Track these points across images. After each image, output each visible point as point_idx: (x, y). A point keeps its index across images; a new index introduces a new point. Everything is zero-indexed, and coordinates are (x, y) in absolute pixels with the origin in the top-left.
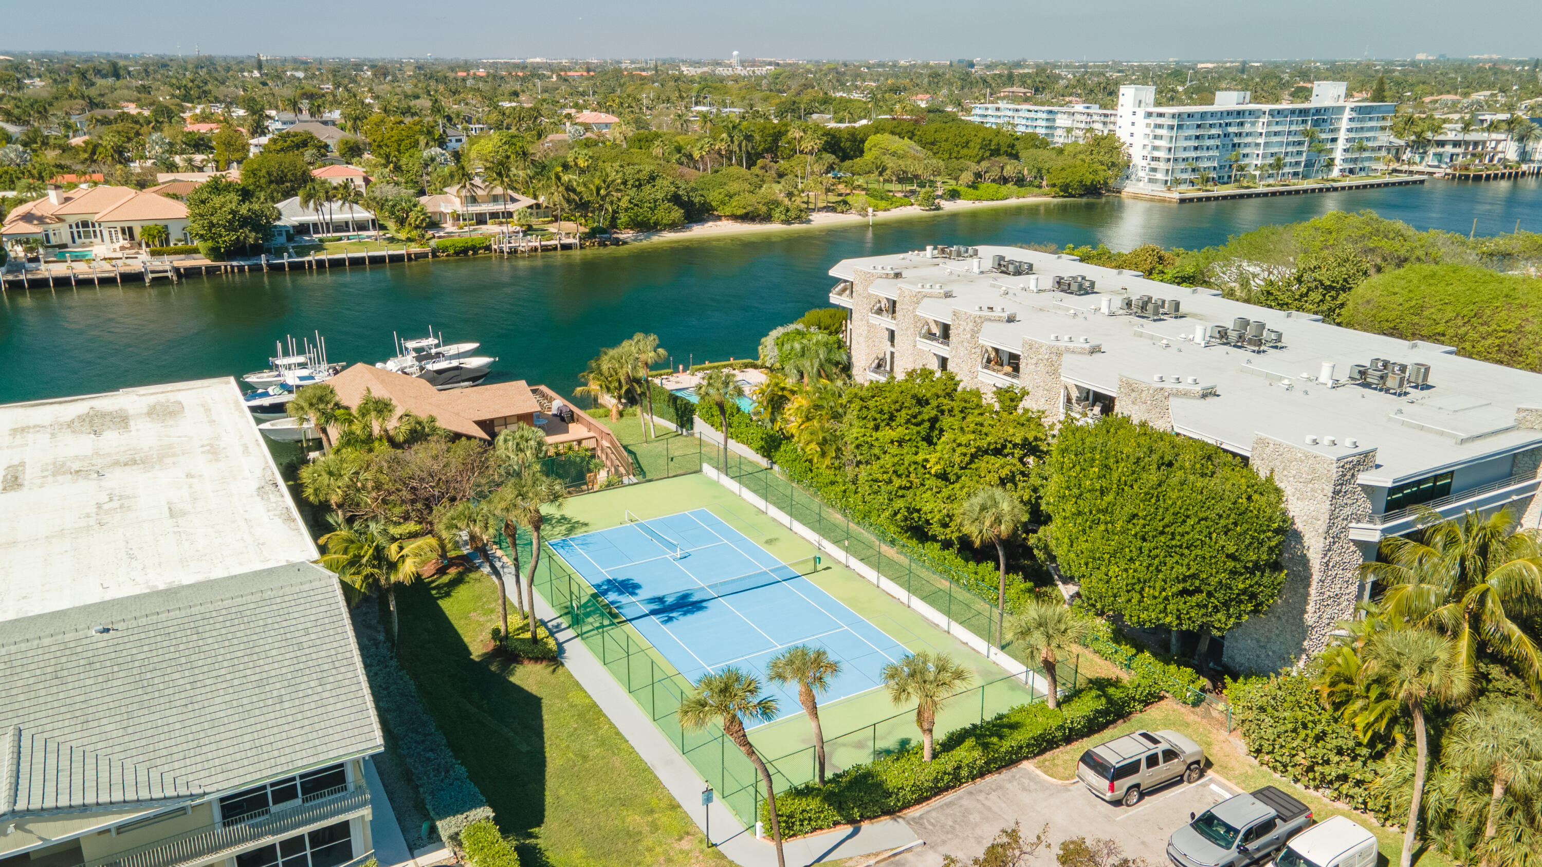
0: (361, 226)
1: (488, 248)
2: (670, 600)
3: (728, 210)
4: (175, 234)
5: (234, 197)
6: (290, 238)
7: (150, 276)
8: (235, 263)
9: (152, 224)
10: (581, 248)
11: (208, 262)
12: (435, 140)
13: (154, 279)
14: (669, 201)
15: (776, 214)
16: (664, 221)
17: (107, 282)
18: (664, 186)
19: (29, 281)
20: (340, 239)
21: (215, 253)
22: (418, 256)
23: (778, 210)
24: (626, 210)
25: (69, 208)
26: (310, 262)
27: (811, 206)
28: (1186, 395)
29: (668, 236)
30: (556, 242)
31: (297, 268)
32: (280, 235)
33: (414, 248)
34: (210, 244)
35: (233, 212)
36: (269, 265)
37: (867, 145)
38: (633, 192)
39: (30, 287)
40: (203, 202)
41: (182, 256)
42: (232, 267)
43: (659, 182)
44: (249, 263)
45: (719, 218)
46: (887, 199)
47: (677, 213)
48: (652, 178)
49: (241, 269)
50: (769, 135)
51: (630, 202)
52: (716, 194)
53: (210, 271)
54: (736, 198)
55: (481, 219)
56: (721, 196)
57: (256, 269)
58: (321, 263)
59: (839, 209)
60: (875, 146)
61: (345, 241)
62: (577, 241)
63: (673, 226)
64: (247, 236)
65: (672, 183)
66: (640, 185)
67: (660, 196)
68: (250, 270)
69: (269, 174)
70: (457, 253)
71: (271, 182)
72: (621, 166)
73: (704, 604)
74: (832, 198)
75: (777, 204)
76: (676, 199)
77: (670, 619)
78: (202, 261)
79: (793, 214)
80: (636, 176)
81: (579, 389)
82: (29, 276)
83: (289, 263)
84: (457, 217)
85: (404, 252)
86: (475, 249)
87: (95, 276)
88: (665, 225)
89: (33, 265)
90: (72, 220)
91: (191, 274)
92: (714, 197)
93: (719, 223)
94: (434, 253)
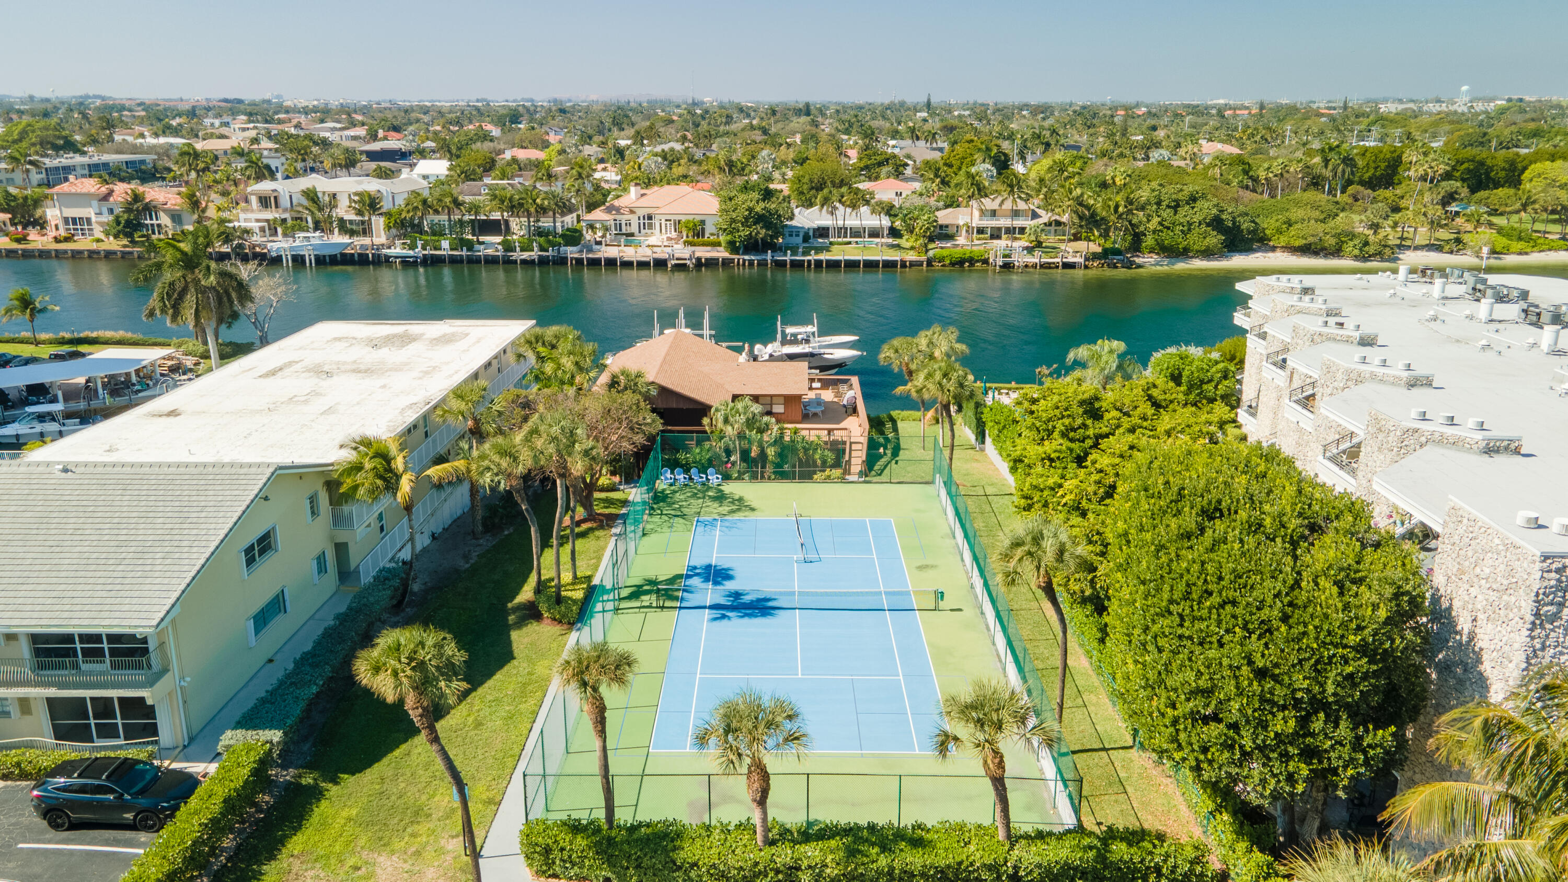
0: (874, 233)
1: (986, 261)
2: (747, 599)
3: (1283, 241)
4: (710, 229)
5: (756, 195)
6: (806, 238)
7: (673, 262)
8: (746, 257)
9: (691, 218)
10: (1086, 267)
11: (727, 255)
12: (990, 157)
13: (676, 265)
14: (1208, 225)
15: (1348, 248)
16: (1196, 247)
17: (643, 265)
18: (1206, 209)
19: (588, 259)
20: (850, 243)
21: (733, 247)
22: (913, 264)
23: (1351, 244)
24: (1154, 232)
25: (644, 202)
26: (809, 261)
27: (1408, 243)
28: (1455, 444)
29: (1199, 264)
30: (1059, 260)
31: (797, 265)
32: (797, 235)
33: (911, 256)
34: (729, 238)
35: (750, 210)
36: (773, 261)
37: (1527, 175)
38: (1167, 214)
39: (588, 264)
40: (730, 199)
41: (709, 248)
42: (744, 260)
43: (1199, 204)
44: (759, 258)
45: (1273, 249)
46: (1529, 240)
47: (1214, 239)
48: (1193, 199)
49: (751, 263)
50: (1384, 160)
51: (1160, 223)
52: (1272, 221)
53: (726, 263)
54: (1299, 226)
55: (996, 234)
56: (1278, 224)
57: (763, 264)
58: (819, 264)
59: (1447, 248)
60: (1539, 175)
61: (854, 245)
62: (1082, 260)
63: (1207, 253)
64: (758, 233)
65: (1217, 205)
66: (1178, 206)
67: (1196, 219)
68: (759, 264)
69: (811, 181)
70: (953, 264)
71: (812, 188)
72: (1161, 185)
73: (777, 612)
74: (1443, 234)
75: (1352, 236)
76: (1216, 223)
77: (724, 617)
78: (722, 253)
79: (1371, 249)
80: (1174, 196)
81: (901, 388)
82: (590, 256)
83: (792, 261)
84: (969, 230)
85: (898, 258)
86: (972, 261)
87: (634, 260)
88: (1197, 251)
89: (598, 247)
90: (641, 212)
91: (711, 263)
92: (1269, 224)
93: (1270, 254)
94: (930, 263)
